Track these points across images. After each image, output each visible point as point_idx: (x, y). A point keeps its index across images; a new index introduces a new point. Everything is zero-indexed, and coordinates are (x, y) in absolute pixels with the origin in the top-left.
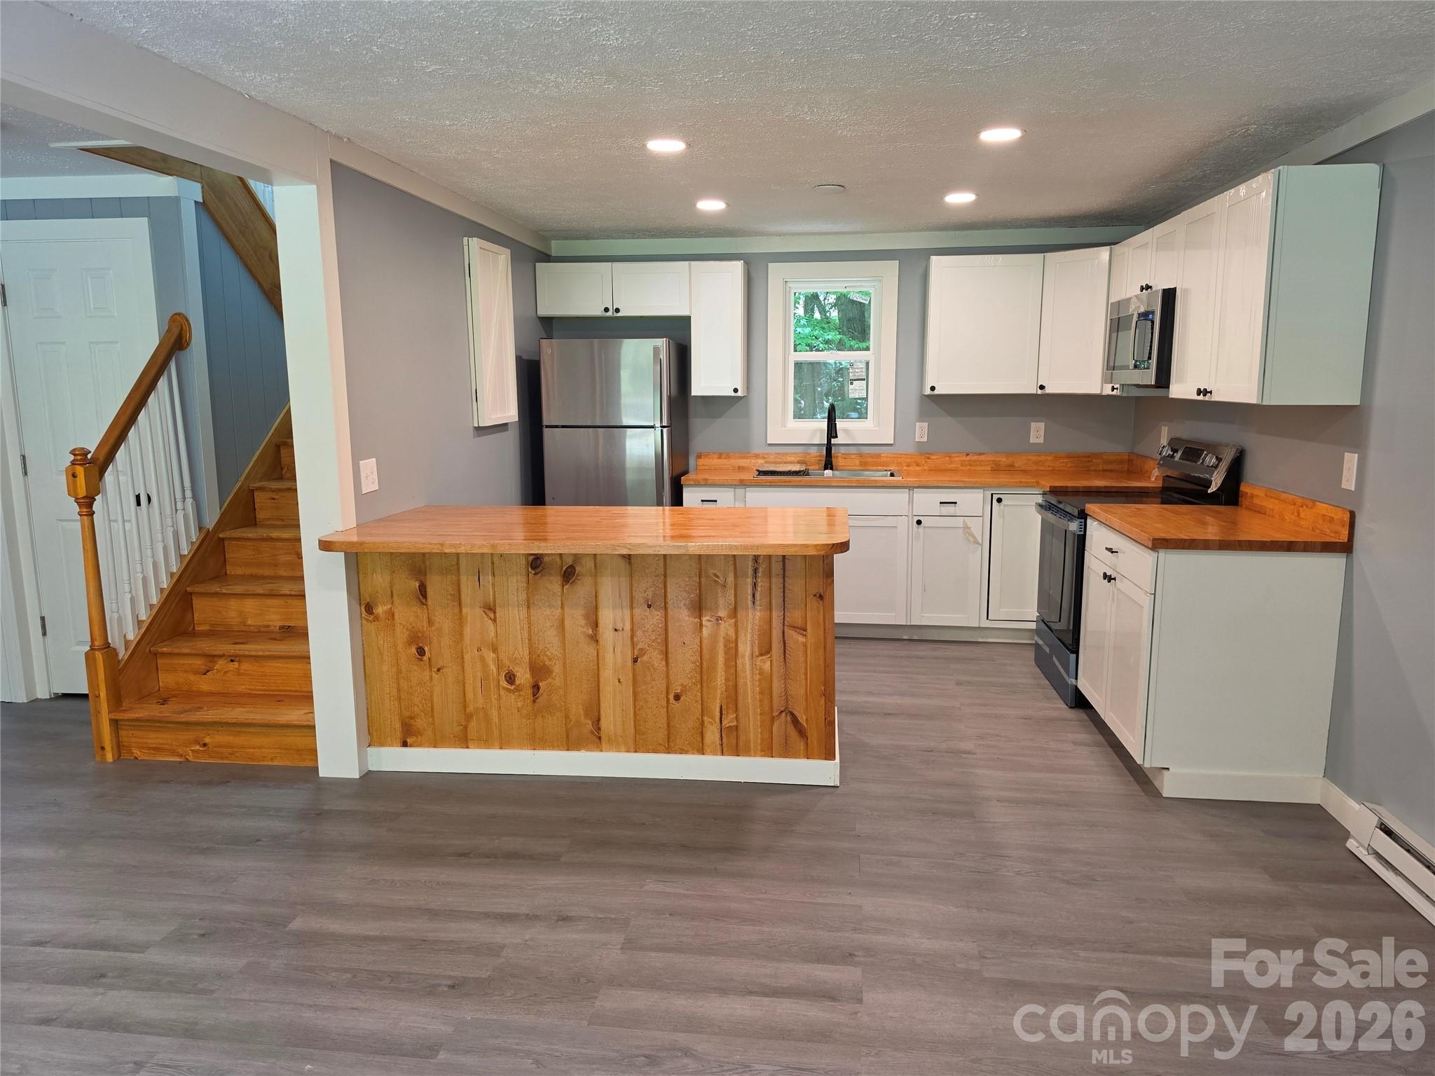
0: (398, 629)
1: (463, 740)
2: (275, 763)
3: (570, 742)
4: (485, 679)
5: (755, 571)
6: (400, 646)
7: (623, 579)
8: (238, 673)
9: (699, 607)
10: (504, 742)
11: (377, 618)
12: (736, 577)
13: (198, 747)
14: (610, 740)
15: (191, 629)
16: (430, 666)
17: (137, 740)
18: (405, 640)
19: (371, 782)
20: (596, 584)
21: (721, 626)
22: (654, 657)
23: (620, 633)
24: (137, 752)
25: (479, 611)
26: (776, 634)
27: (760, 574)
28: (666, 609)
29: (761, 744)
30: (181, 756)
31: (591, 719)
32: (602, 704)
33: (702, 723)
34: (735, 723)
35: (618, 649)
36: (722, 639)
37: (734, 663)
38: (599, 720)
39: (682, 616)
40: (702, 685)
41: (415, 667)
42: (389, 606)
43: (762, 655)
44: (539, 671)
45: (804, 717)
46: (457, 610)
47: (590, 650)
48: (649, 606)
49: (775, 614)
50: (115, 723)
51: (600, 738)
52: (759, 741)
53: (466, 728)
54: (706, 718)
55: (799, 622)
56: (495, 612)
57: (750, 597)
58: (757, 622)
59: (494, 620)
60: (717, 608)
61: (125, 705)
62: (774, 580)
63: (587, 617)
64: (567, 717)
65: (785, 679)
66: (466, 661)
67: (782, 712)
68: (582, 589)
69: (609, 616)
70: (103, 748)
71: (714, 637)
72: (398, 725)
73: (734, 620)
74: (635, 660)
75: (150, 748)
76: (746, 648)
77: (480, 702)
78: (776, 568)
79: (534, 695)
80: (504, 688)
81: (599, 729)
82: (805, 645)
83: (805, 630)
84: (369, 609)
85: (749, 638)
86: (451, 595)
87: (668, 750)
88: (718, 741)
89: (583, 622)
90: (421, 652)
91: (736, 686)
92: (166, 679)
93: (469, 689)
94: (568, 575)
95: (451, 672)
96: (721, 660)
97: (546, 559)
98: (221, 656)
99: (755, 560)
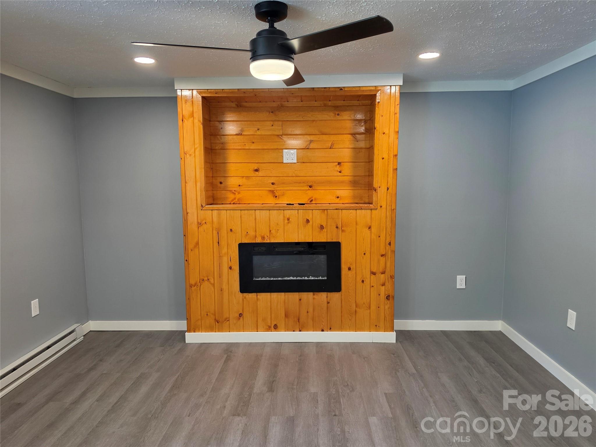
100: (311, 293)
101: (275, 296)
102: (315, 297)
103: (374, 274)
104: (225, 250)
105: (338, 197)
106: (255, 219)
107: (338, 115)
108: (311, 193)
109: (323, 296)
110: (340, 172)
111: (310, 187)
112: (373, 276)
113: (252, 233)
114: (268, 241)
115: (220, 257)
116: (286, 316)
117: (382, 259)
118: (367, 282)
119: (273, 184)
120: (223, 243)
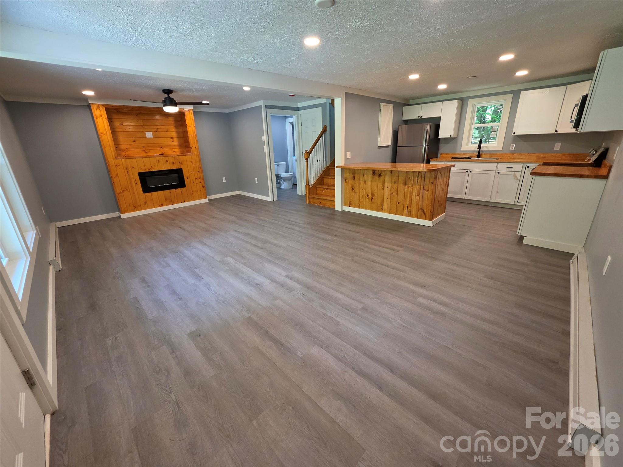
0: (350, 184)
1: (359, 207)
2: (330, 207)
3: (378, 210)
4: (363, 195)
5: (418, 176)
6: (350, 188)
7: (390, 177)
8: (327, 191)
9: (405, 184)
10: (365, 208)
11: (346, 182)
12: (414, 178)
13: (320, 203)
14: (385, 211)
15: (323, 184)
16: (354, 192)
19: (343, 212)
20: (384, 178)
21: (409, 188)
22: (395, 194)
23: (388, 188)
24: (311, 203)
25: (363, 182)
26: (421, 191)
28: (398, 184)
29: (415, 215)
30: (317, 204)
32: (384, 203)
33: (403, 209)
34: (410, 210)
35: (388, 191)
37: (411, 197)
38: (383, 206)
39: (401, 186)
40: (404, 201)
41: (352, 192)
42: (348, 180)
43: (418, 196)
44: (373, 195)
45: (426, 211)
46: (359, 181)
47: (382, 191)
48: (395, 183)
49: (421, 187)
50: (309, 197)
51: (383, 210)
53: (359, 204)
55: (427, 189)
56: (366, 182)
57: (416, 182)
58: (417, 188)
59: (366, 184)
60: (409, 184)
61: (311, 194)
62: (422, 179)
63: (382, 184)
64: (377, 205)
65: (422, 202)
66: (360, 191)
67: (421, 208)
68: (382, 178)
69: (386, 185)
70: (307, 201)
71: (408, 191)
72: (349, 203)
73: (412, 188)
74: (391, 194)
75: (313, 202)
76: (414, 194)
77: (362, 200)
78: (423, 176)
79: (371, 200)
80: (366, 198)
81: (383, 208)
82: (428, 194)
83: (428, 191)
84: (345, 180)
85: (415, 192)
86: (359, 178)
87: (396, 214)
88: (406, 213)
89: (381, 185)
90: (353, 189)
91: (411, 202)
92: (318, 192)
93: (360, 197)
94: (380, 176)
95: (358, 194)
96: (409, 196)
97: (376, 172)
98: (325, 188)
99: (418, 174)
100: (174, 189)
101: (159, 192)
102: (176, 190)
103: (197, 179)
104: (132, 176)
105: (174, 152)
106: (144, 162)
107: (167, 118)
108: (162, 150)
109: (179, 190)
110: (173, 141)
111: (161, 148)
112: (196, 180)
113: (143, 168)
114: (151, 171)
115: (130, 179)
116: (166, 199)
117: (198, 173)
118: (195, 182)
119: (143, 147)
120: (130, 173)
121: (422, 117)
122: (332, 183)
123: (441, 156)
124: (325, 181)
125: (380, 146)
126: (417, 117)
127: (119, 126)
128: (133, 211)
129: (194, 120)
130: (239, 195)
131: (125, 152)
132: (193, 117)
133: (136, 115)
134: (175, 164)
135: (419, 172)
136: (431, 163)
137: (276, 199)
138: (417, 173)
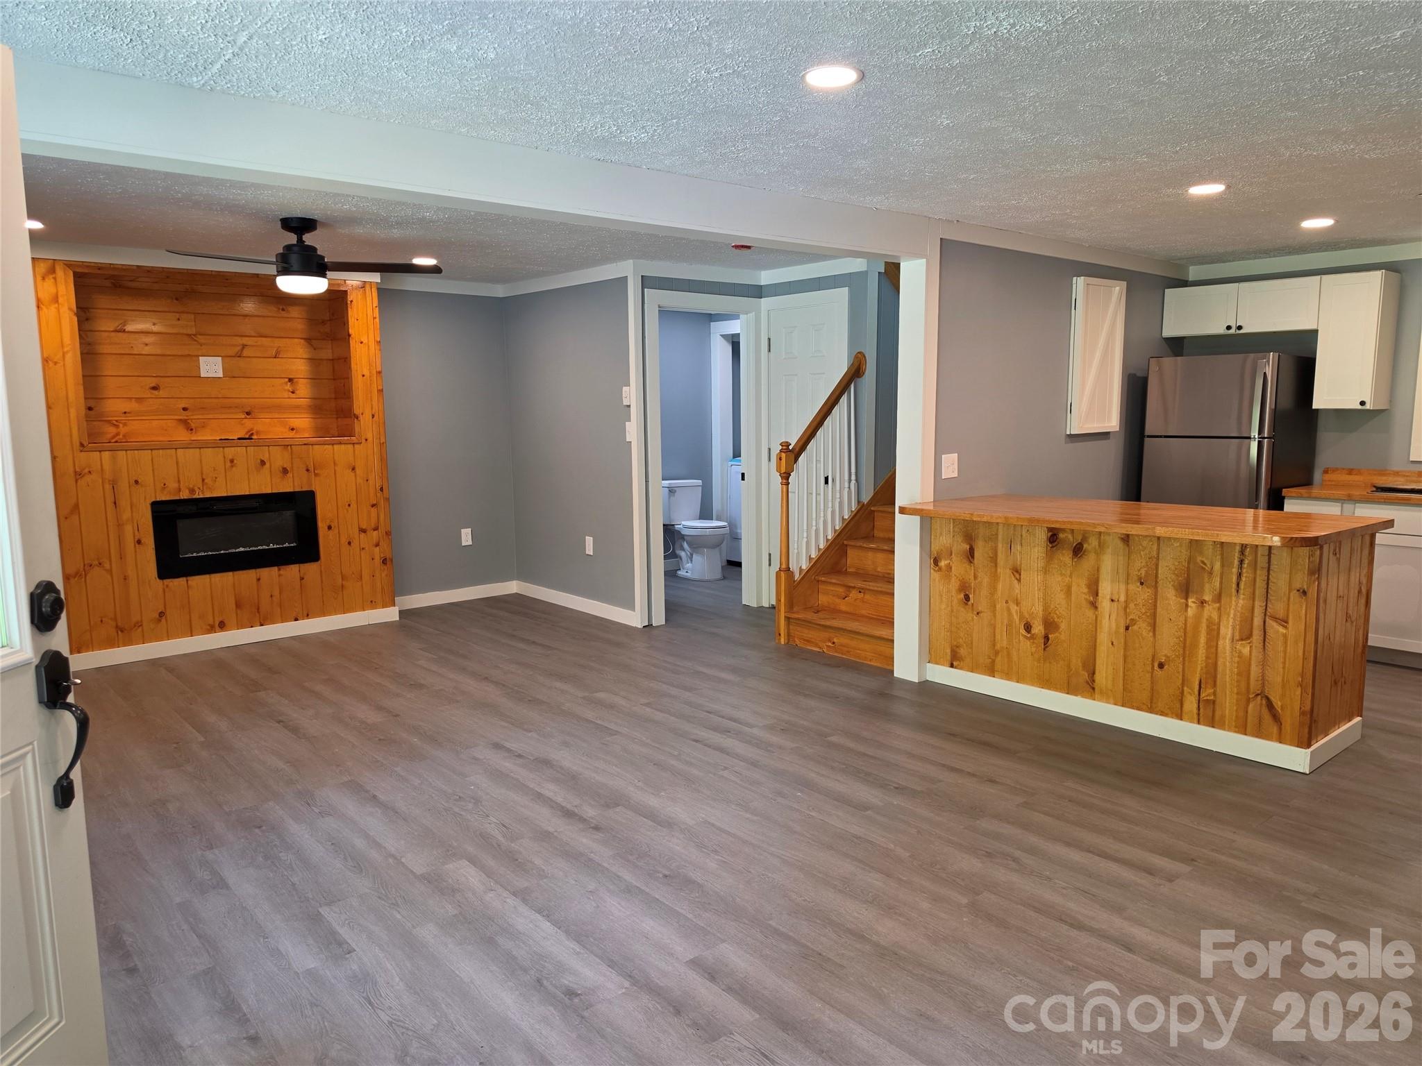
0: (953, 580)
1: (991, 671)
2: (872, 663)
3: (1070, 689)
4: (1010, 625)
5: (1241, 562)
6: (954, 593)
7: (1121, 558)
8: (863, 601)
9: (1185, 589)
10: (1020, 678)
11: (940, 569)
12: (1223, 566)
13: (830, 644)
14: (1101, 693)
15: (845, 569)
16: (973, 610)
17: (798, 633)
18: (957, 588)
19: (926, 689)
20: (1098, 560)
21: (1205, 609)
22: (1142, 627)
23: (1115, 604)
24: (798, 642)
25: (1008, 572)
26: (1257, 621)
27: (1245, 566)
28: (1156, 587)
29: (1235, 721)
30: (820, 648)
31: (1087, 672)
32: (1097, 661)
33: (1182, 693)
34: (1212, 698)
35: (1114, 617)
36: (1205, 621)
37: (1215, 644)
38: (1094, 673)
39: (1170, 596)
40: (1184, 659)
41: (962, 609)
42: (948, 562)
43: (1242, 640)
44: (1050, 625)
45: (1279, 703)
46: (993, 570)
47: (1090, 613)
48: (1142, 584)
49: (1257, 604)
50: (788, 619)
51: (1094, 689)
52: (1234, 718)
53: (993, 662)
54: (1185, 688)
55: (1281, 614)
56: (1020, 575)
57: (1234, 586)
58: (1239, 609)
59: (1019, 580)
60: (1202, 591)
61: (795, 609)
62: (1258, 572)
63: (1089, 586)
65: (1263, 665)
66: (997, 609)
67: (1258, 695)
68: (1088, 562)
69: (1106, 588)
70: (780, 635)
71: (1198, 617)
72: (948, 651)
73: (1218, 605)
74: (1127, 628)
75: (804, 640)
76: (1227, 631)
77: (1005, 643)
78: (1262, 561)
79: (1045, 645)
80: (1023, 635)
81: (1094, 681)
82: (1285, 636)
83: (1287, 622)
84: (936, 562)
85: (1231, 624)
86: (990, 557)
87: (1151, 710)
88: (1195, 711)
89: (1086, 590)
90: (967, 598)
91: (1215, 665)
92: (823, 599)
93: (998, 631)
94: (1078, 551)
95: (986, 616)
96: (1203, 639)
97: (1061, 536)
98: (854, 587)
99: (1242, 553)
100: (276, 568)
101: (217, 578)
102: (282, 572)
103: (364, 531)
104: (126, 515)
105: (293, 429)
106: (177, 463)
107: (283, 310)
108: (249, 423)
109: (293, 571)
110: (293, 392)
111: (248, 413)
112: (363, 535)
113: (172, 485)
114: (201, 496)
115: (120, 526)
116: (238, 605)
117: (373, 510)
118: (355, 544)
119: (185, 409)
120: (124, 503)
121: (1240, 328)
122: (879, 570)
123: (1327, 477)
124: (854, 558)
125: (1075, 431)
126: (1221, 330)
127: (113, 334)
128: (111, 643)
129: (377, 320)
130: (517, 596)
131: (117, 426)
132: (377, 311)
133: (177, 299)
134: (290, 475)
135: (1243, 547)
136: (1290, 506)
137: (659, 619)
138: (1238, 548)
